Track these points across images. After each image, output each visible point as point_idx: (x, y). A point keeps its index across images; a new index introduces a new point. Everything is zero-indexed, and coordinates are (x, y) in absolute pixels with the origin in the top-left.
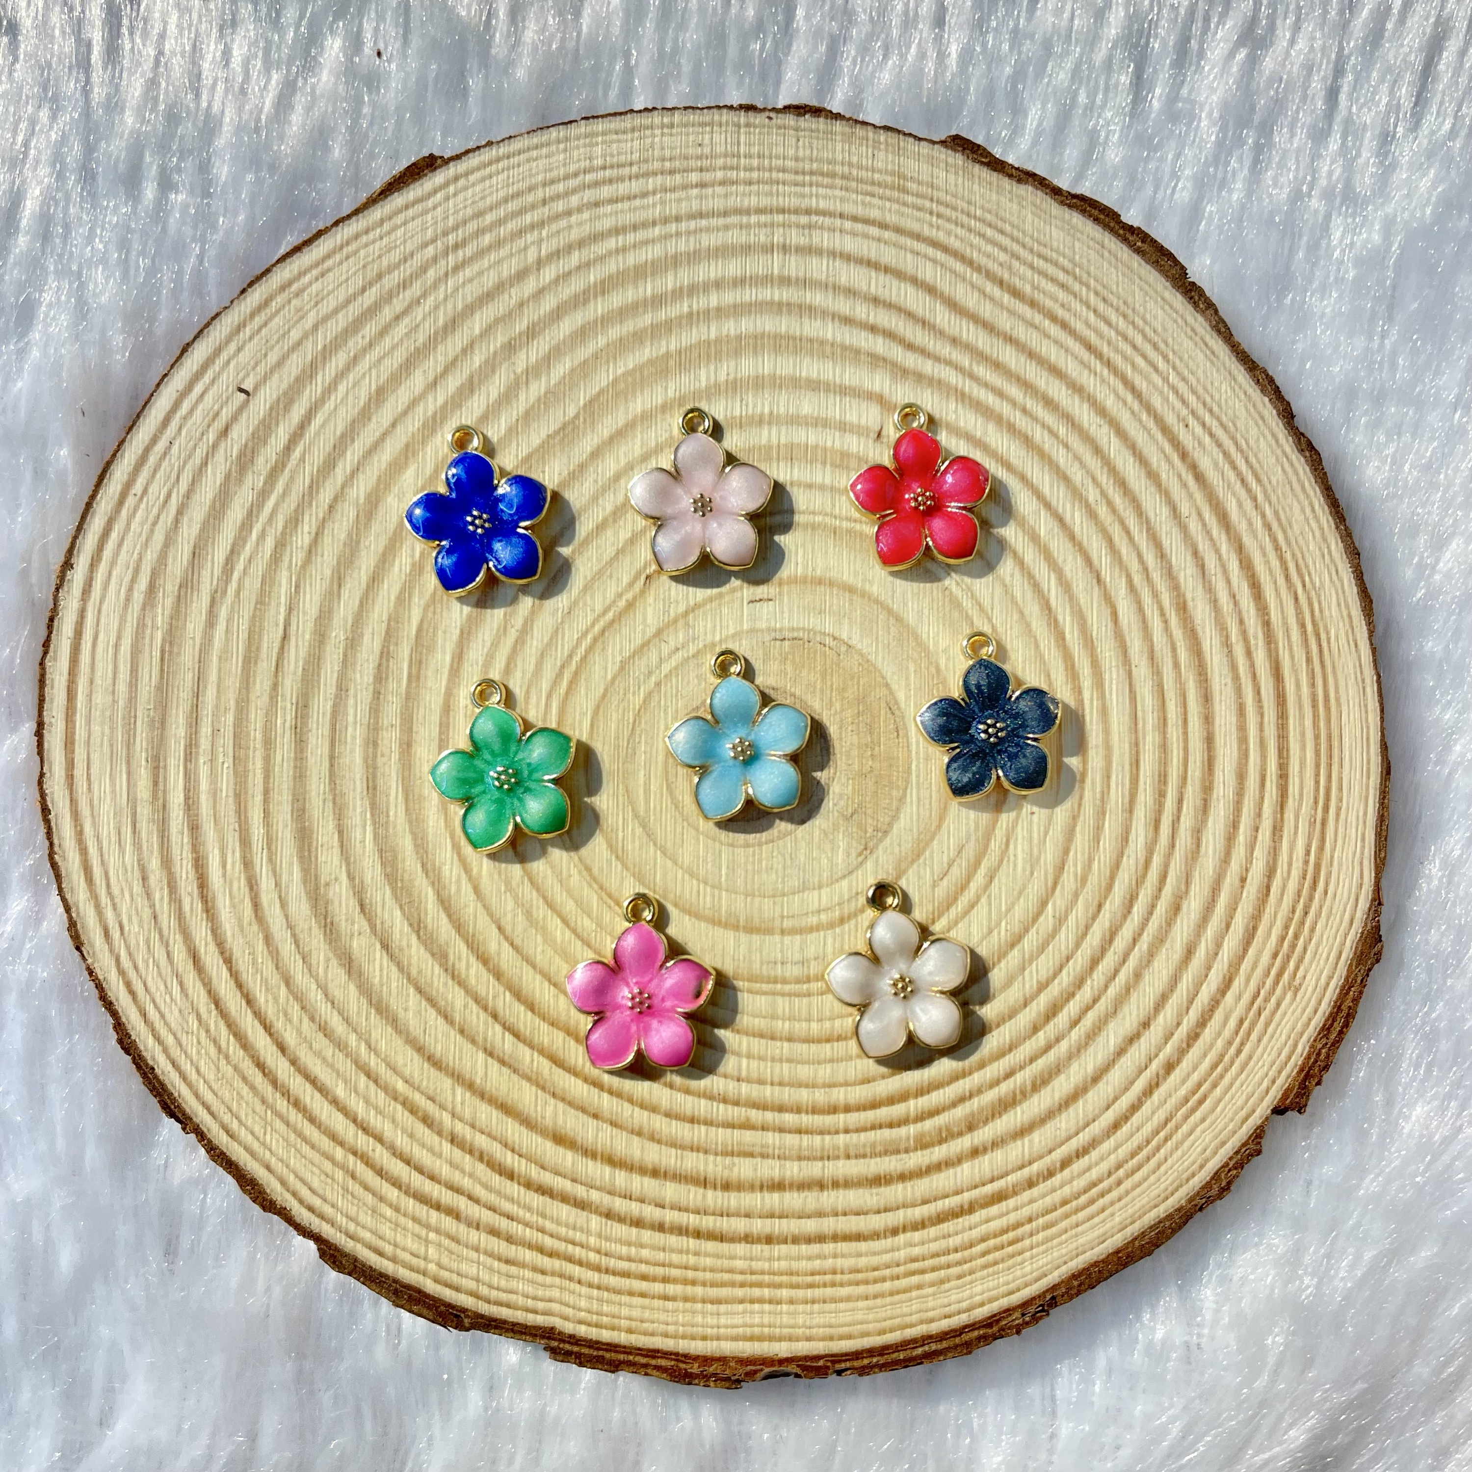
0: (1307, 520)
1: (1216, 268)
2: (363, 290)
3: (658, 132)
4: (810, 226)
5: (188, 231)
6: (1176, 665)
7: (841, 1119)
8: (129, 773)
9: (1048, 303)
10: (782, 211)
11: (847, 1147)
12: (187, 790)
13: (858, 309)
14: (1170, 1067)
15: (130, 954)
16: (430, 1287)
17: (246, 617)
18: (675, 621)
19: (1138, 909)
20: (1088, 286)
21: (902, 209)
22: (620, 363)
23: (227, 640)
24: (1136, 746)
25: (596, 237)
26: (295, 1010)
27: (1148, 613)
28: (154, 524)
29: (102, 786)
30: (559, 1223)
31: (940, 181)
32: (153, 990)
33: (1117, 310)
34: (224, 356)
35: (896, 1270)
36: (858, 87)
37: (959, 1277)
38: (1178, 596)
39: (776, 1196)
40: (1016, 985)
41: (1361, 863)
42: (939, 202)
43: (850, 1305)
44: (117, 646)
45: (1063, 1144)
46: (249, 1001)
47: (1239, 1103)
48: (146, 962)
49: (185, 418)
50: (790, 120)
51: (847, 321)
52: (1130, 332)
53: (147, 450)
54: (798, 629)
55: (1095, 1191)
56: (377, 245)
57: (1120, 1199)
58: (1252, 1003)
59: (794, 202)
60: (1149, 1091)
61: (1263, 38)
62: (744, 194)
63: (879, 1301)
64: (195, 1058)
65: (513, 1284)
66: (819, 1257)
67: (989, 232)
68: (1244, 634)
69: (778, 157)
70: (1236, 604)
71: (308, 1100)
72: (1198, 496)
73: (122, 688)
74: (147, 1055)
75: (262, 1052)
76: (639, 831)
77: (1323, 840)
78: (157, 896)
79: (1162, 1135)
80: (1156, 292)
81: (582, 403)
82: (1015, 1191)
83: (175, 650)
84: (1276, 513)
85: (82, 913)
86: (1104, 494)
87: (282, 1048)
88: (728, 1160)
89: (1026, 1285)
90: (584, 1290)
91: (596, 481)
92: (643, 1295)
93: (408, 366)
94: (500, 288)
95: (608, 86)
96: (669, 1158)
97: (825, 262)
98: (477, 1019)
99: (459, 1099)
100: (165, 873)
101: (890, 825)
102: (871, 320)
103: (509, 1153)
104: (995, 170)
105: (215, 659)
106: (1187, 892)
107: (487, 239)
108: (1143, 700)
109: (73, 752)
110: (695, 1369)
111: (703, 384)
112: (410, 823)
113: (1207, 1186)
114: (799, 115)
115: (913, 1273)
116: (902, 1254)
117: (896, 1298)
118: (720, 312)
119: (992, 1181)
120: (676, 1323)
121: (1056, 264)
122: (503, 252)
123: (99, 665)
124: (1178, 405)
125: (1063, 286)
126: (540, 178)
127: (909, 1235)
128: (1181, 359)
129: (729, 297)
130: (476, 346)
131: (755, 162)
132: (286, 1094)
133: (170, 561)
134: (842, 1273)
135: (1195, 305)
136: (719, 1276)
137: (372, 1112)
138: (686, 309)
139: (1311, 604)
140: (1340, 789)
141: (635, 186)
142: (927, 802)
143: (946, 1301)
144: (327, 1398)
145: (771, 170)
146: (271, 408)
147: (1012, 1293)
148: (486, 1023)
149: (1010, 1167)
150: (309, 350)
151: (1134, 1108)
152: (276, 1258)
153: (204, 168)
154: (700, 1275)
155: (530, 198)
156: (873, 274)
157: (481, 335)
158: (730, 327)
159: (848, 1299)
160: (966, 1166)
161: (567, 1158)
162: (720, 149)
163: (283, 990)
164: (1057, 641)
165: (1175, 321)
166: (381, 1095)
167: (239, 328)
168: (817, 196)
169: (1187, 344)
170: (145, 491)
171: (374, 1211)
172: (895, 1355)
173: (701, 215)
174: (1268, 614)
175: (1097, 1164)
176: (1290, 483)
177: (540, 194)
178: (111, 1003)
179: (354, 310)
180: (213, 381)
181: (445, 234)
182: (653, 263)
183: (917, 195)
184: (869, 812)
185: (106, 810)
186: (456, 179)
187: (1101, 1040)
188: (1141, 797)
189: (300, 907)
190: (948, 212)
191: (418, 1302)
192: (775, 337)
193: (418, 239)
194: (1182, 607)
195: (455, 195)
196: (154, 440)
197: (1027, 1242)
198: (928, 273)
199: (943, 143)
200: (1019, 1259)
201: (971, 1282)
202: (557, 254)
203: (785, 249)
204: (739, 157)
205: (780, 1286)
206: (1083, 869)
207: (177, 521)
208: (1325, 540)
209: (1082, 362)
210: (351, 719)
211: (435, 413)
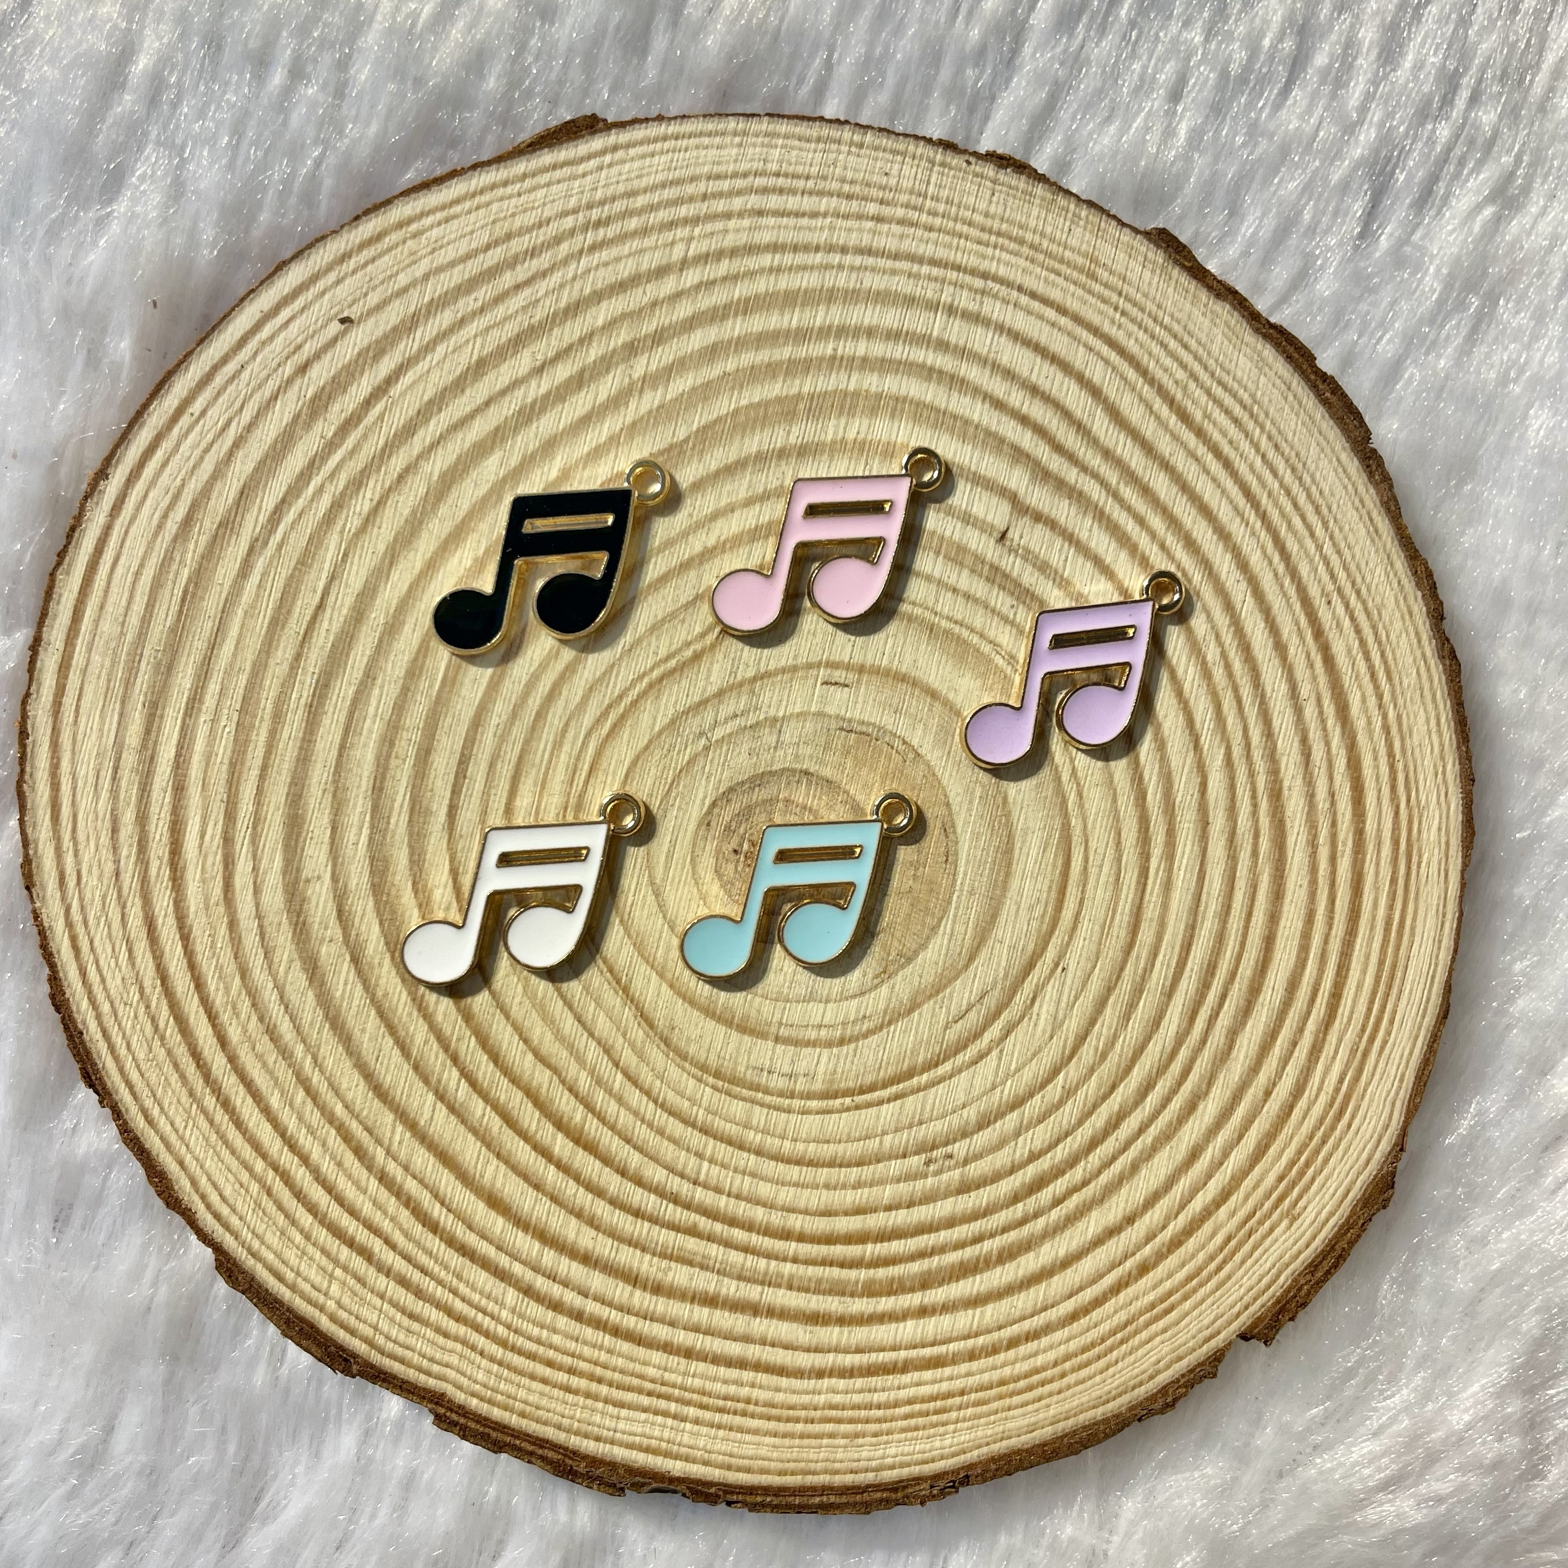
0: (1429, 732)
1: (1402, 436)
2: (488, 248)
3: (844, 148)
4: (983, 292)
5: (311, 132)
6: (1255, 853)
7: (792, 1247)
8: (121, 715)
9: (1216, 436)
10: (958, 268)
11: (791, 1277)
12: (180, 747)
13: (1014, 394)
14: (1144, 1269)
15: (83, 908)
16: (324, 1323)
17: (283, 575)
18: (741, 685)
19: (1152, 1100)
20: (1262, 428)
21: (1087, 296)
22: (746, 394)
23: (257, 595)
24: (1191, 929)
25: (751, 249)
26: (245, 1005)
27: (1239, 791)
28: (207, 450)
29: (90, 721)
30: (473, 1289)
31: (1133, 276)
32: (99, 950)
33: (1287, 461)
34: (321, 285)
35: (812, 1414)
36: (1070, 145)
37: (875, 1435)
38: (1275, 781)
39: (706, 1311)
40: (1006, 1150)
41: (1393, 1104)
42: (1127, 299)
43: (756, 1439)
44: (138, 574)
45: (1015, 1322)
46: (199, 985)
47: (1206, 1322)
48: (98, 919)
49: (263, 344)
50: (989, 170)
51: (999, 405)
52: (1295, 488)
53: (215, 368)
54: (869, 724)
55: (1036, 1378)
56: (514, 201)
57: (1059, 1392)
58: (1245, 1222)
59: (973, 261)
60: (1116, 1289)
61: (1515, 198)
62: (921, 240)
63: (787, 1441)
64: (128, 1032)
65: (412, 1341)
66: (737, 1382)
67: (1173, 344)
68: (1333, 837)
69: (967, 208)
70: (1333, 803)
71: (238, 1103)
72: (1323, 680)
73: (134, 620)
74: (79, 1018)
75: (201, 1042)
76: (651, 898)
77: (1360, 1070)
78: (124, 853)
79: (1119, 1336)
80: (1333, 451)
81: (695, 428)
82: (955, 1360)
83: (199, 593)
84: (1399, 717)
85: (40, 851)
86: (1224, 655)
87: (223, 1041)
88: (665, 1263)
89: (942, 1458)
90: (484, 1363)
91: (691, 515)
92: (544, 1381)
93: (518, 342)
94: (634, 281)
95: (801, 81)
96: (604, 1247)
97: (990, 335)
98: (435, 1058)
99: (397, 1138)
100: (138, 829)
101: (916, 953)
102: (1025, 409)
103: (438, 1205)
104: (1195, 277)
105: (240, 612)
106: (1207, 1093)
107: (633, 223)
108: (1211, 883)
109: (66, 677)
110: (582, 1468)
111: (830, 437)
112: (411, 835)
113: (1152, 1398)
114: (1001, 166)
115: (829, 1420)
116: (822, 1399)
117: (806, 1442)
118: (866, 364)
119: (933, 1344)
120: (572, 1418)
121: (1235, 396)
122: (648, 242)
123: (114, 589)
124: (1326, 578)
125: (1236, 421)
126: (706, 169)
127: (834, 1380)
128: (1341, 530)
129: (879, 349)
130: (596, 338)
131: (941, 208)
132: (217, 1091)
133: (214, 495)
134: (756, 1404)
135: (1371, 475)
136: (628, 1380)
137: (304, 1131)
138: (829, 351)
139: (1410, 822)
140: (1392, 1022)
141: (807, 203)
142: (960, 937)
143: (856, 1456)
144: (193, 1411)
145: (956, 220)
146: (359, 354)
147: (925, 1462)
148: (443, 1065)
149: (955, 1334)
150: (415, 300)
151: (1098, 1302)
152: (169, 1254)
153: (343, 65)
154: (608, 1374)
155: (690, 189)
156: (1038, 360)
157: (603, 328)
158: (872, 382)
159: (756, 1432)
160: (910, 1324)
161: (498, 1224)
162: (908, 184)
163: (237, 980)
164: (1136, 799)
165: (1345, 487)
166: (317, 1114)
167: (345, 257)
168: (999, 261)
169: (1352, 515)
170: (203, 413)
171: (283, 1233)
172: (791, 1499)
173: (868, 251)
174: (1364, 822)
175: (1045, 1351)
176: (1422, 689)
177: (702, 187)
178: (51, 954)
179: (473, 267)
180: (302, 310)
181: (590, 206)
182: (806, 291)
183: (1106, 285)
184: (898, 934)
185: (89, 748)
186: (615, 148)
187: (1081, 1225)
188: (1183, 984)
189: (274, 898)
190: (1134, 312)
191: (308, 1337)
192: (918, 404)
193: (559, 207)
194: (1276, 795)
195: (610, 165)
196: (225, 360)
197: (954, 1415)
198: (1097, 373)
199: (1147, 234)
200: (941, 1430)
201: (886, 1443)
202: (704, 258)
203: (951, 310)
204: (925, 197)
205: (688, 1403)
206: (1106, 1044)
207: (230, 454)
208: (1442, 758)
209: (1236, 509)
210: (371, 710)
211: (534, 402)
